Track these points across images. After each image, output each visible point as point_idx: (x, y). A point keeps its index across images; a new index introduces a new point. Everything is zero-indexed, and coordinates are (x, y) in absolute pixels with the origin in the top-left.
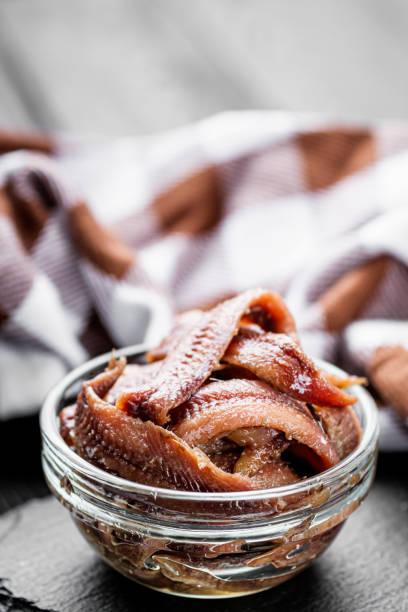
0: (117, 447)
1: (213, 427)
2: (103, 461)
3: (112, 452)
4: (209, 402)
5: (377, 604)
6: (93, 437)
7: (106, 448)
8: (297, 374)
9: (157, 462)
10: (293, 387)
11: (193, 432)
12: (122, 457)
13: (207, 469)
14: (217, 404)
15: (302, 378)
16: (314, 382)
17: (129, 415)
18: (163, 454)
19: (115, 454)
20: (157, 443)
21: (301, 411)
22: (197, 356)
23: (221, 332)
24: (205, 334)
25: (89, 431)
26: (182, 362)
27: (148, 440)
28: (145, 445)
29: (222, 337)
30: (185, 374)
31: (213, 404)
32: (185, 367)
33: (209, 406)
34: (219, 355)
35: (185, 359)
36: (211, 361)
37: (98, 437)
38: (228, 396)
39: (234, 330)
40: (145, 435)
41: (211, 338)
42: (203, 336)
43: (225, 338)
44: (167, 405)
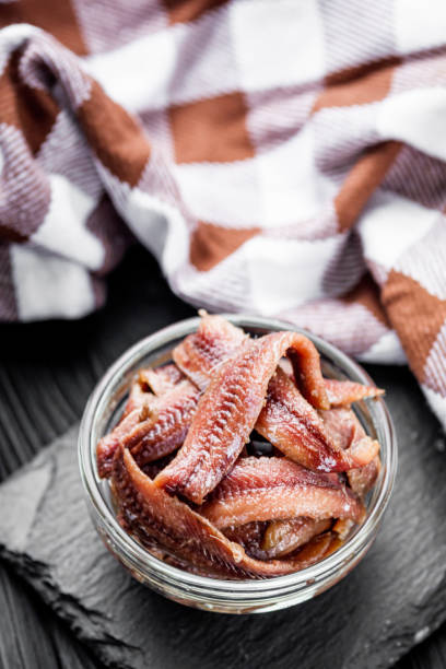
0: (156, 520)
2: (144, 528)
5: (390, 589)
6: (134, 504)
7: (146, 518)
8: (324, 458)
9: (194, 542)
10: (320, 468)
14: (250, 493)
15: (327, 460)
16: (338, 464)
18: (201, 537)
19: (154, 526)
20: (195, 527)
21: (326, 487)
22: (228, 429)
23: (250, 404)
24: (234, 397)
25: (129, 496)
26: (213, 432)
27: (186, 522)
28: (183, 527)
29: (252, 410)
30: (217, 452)
31: (245, 492)
32: (216, 440)
33: (242, 494)
34: (250, 430)
35: (217, 429)
36: (243, 438)
37: (138, 507)
38: (259, 485)
39: (263, 402)
40: (183, 518)
41: (241, 409)
42: (232, 401)
43: (254, 412)
44: (204, 493)
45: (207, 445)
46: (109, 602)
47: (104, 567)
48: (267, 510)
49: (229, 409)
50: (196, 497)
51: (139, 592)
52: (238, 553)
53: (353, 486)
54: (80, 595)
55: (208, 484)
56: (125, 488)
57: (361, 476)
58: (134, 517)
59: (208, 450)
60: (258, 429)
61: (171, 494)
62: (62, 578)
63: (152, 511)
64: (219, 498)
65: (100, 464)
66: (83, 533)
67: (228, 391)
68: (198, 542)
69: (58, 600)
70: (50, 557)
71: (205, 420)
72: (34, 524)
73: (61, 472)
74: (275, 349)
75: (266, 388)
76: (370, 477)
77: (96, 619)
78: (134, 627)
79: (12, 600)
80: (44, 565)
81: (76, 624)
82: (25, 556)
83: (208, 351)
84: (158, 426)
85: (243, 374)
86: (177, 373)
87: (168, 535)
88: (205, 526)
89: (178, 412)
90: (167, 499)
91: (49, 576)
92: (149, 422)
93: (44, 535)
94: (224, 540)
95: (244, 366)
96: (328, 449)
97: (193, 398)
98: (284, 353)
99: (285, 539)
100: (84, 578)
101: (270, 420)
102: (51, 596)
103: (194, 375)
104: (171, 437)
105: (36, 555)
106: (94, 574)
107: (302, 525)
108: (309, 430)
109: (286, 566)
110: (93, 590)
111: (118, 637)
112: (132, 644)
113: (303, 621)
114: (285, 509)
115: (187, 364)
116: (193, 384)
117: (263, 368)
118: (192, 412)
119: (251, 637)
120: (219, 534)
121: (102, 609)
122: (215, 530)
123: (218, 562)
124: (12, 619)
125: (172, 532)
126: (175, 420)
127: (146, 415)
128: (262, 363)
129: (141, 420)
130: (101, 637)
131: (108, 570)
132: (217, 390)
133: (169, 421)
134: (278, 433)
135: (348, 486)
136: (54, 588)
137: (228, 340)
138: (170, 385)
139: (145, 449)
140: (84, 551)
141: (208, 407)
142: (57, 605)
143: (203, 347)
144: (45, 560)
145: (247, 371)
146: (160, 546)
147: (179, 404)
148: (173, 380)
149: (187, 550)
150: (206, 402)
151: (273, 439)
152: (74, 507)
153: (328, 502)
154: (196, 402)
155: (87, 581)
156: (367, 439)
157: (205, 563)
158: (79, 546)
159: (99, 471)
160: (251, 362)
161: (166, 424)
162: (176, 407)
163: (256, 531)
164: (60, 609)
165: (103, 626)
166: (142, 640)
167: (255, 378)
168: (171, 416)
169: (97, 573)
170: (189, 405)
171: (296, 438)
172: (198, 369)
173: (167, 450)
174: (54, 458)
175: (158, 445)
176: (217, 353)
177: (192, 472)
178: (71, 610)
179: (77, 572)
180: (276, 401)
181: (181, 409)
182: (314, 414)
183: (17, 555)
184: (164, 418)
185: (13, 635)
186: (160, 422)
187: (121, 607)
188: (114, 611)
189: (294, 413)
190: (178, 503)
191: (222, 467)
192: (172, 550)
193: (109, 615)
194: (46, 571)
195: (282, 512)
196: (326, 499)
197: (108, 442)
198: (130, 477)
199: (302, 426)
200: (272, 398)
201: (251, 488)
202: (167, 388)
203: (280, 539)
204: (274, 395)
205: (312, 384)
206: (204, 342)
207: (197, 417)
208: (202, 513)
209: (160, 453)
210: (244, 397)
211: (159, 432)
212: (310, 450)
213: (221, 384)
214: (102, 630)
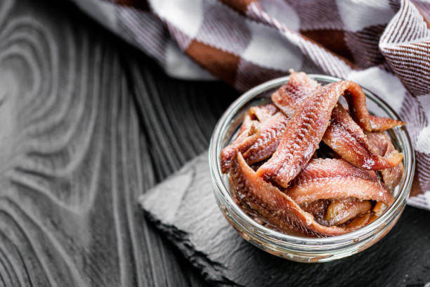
0: (257, 198)
1: (315, 197)
2: (249, 203)
3: (255, 200)
4: (313, 178)
6: (243, 188)
7: (251, 197)
8: (366, 159)
9: (281, 212)
10: (364, 166)
11: (303, 197)
12: (260, 204)
13: (312, 225)
14: (318, 180)
15: (369, 161)
16: (376, 164)
17: (264, 180)
18: (286, 209)
19: (256, 202)
20: (282, 202)
21: (368, 179)
22: (305, 140)
23: (320, 124)
24: (309, 120)
25: (240, 183)
26: (295, 142)
27: (276, 199)
28: (275, 202)
29: (321, 128)
30: (298, 154)
31: (315, 180)
32: (298, 147)
33: (313, 181)
34: (319, 141)
35: (298, 140)
36: (314, 145)
37: (246, 189)
38: (324, 175)
39: (328, 123)
40: (275, 196)
41: (314, 128)
42: (308, 122)
43: (323, 129)
44: (288, 180)
45: (292, 150)
46: (226, 257)
47: (224, 236)
48: (329, 191)
49: (306, 127)
50: (284, 183)
51: (246, 252)
52: (309, 219)
53: (386, 182)
54: (208, 253)
55: (291, 174)
56: (237, 178)
57: (391, 175)
58: (243, 196)
59: (292, 153)
60: (324, 141)
61: (268, 181)
62: (196, 241)
63: (255, 192)
64: (298, 184)
65: (223, 163)
66: (211, 214)
67: (306, 116)
68: (284, 212)
69: (194, 255)
70: (189, 228)
71: (291, 134)
72: (180, 208)
73: (198, 176)
74: (337, 90)
75: (330, 114)
76: (397, 176)
77: (217, 267)
78: (242, 274)
79: (164, 255)
80: (185, 233)
81: (205, 271)
82: (173, 227)
83: (294, 93)
84: (260, 140)
85: (316, 105)
86: (274, 109)
87: (265, 208)
88: (289, 201)
89: (274, 131)
90: (265, 184)
91: (188, 240)
92: (255, 135)
93: (186, 214)
94: (301, 211)
95: (317, 100)
96: (369, 154)
97: (284, 123)
98: (343, 92)
99: (340, 213)
100: (211, 242)
101: (332, 135)
102: (189, 253)
103: (284, 109)
104: (268, 147)
105: (180, 227)
106: (217, 240)
107: (352, 206)
108: (358, 141)
109: (340, 230)
110: (216, 249)
111: (231, 279)
112: (240, 283)
113: (352, 273)
114: (340, 191)
115: (281, 102)
116: (284, 114)
117: (329, 101)
118: (283, 131)
119: (317, 282)
120: (298, 207)
121: (221, 261)
122: (294, 204)
123: (296, 226)
124: (164, 267)
125: (267, 206)
126: (272, 136)
127: (253, 131)
128: (329, 98)
129: (250, 135)
130: (220, 279)
131: (226, 238)
132: (299, 115)
133: (267, 137)
134: (337, 143)
135: (382, 181)
136: (191, 248)
137: (308, 86)
138: (270, 116)
139: (252, 155)
140: (211, 225)
141: (293, 126)
142: (192, 259)
143: (291, 91)
144: (186, 230)
145: (319, 103)
146: (260, 215)
147: (275, 127)
148: (271, 113)
149: (277, 218)
150: (291, 124)
151: (334, 146)
152: (206, 198)
153: (368, 189)
154: (285, 125)
155: (213, 244)
156: (396, 152)
157: (288, 227)
158: (208, 222)
159: (222, 168)
160: (321, 98)
161: (266, 139)
162: (273, 129)
163: (322, 208)
164: (194, 261)
165: (221, 272)
166: (246, 282)
167: (323, 107)
168: (269, 133)
169: (220, 239)
170: (281, 127)
171: (349, 146)
172: (288, 104)
173: (265, 156)
174: (194, 168)
175: (260, 151)
176: (300, 94)
177: (282, 167)
178: (201, 262)
179: (206, 238)
180: (337, 123)
181: (275, 129)
182: (361, 132)
183: (168, 227)
184: (264, 135)
185: (164, 278)
186: (262, 138)
187: (233, 260)
188: (229, 263)
189: (348, 130)
190: (272, 187)
191: (300, 164)
192: (267, 218)
193: (226, 265)
194: (186, 237)
195: (338, 193)
196: (367, 187)
197: (228, 150)
198: (241, 170)
199: (353, 139)
200: (334, 121)
201: (319, 177)
202: (267, 117)
203: (337, 214)
204: (335, 119)
205: (361, 115)
206: (292, 88)
207: (285, 133)
208: (287, 194)
209: (261, 157)
210: (316, 119)
211: (261, 144)
212: (358, 154)
213: (302, 112)
214: (221, 274)
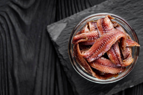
0: (80, 60)
4: (99, 64)
6: (76, 55)
20: (87, 66)
21: (118, 68)
22: (100, 51)
23: (107, 48)
24: (104, 44)
25: (76, 53)
26: (97, 50)
29: (107, 49)
30: (96, 54)
34: (105, 53)
36: (103, 54)
38: (103, 65)
39: (109, 49)
40: (85, 63)
41: (104, 48)
44: (90, 62)
49: (102, 46)
52: (94, 75)
54: (63, 55)
55: (92, 60)
56: (75, 51)
58: (76, 57)
61: (84, 58)
67: (103, 42)
94: (92, 72)
95: (109, 38)
96: (120, 63)
102: (57, 52)
104: (89, 43)
105: (57, 43)
108: (117, 58)
116: (98, 33)
126: (91, 40)
127: (85, 38)
143: (103, 26)
145: (109, 40)
148: (95, 28)
151: (109, 57)
162: (93, 36)
164: (59, 56)
170: (96, 38)
172: (100, 31)
175: (86, 43)
176: (105, 29)
184: (89, 38)
189: (115, 53)
194: (58, 47)
196: (116, 71)
198: (77, 50)
201: (101, 64)
205: (123, 44)
209: (86, 45)
210: (106, 46)
212: (116, 62)
213: (103, 39)
214: (66, 64)
